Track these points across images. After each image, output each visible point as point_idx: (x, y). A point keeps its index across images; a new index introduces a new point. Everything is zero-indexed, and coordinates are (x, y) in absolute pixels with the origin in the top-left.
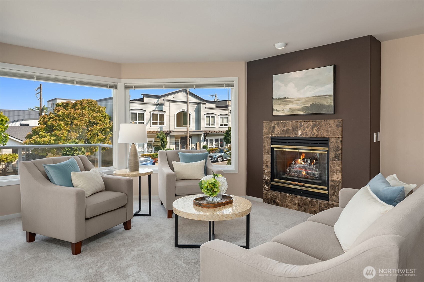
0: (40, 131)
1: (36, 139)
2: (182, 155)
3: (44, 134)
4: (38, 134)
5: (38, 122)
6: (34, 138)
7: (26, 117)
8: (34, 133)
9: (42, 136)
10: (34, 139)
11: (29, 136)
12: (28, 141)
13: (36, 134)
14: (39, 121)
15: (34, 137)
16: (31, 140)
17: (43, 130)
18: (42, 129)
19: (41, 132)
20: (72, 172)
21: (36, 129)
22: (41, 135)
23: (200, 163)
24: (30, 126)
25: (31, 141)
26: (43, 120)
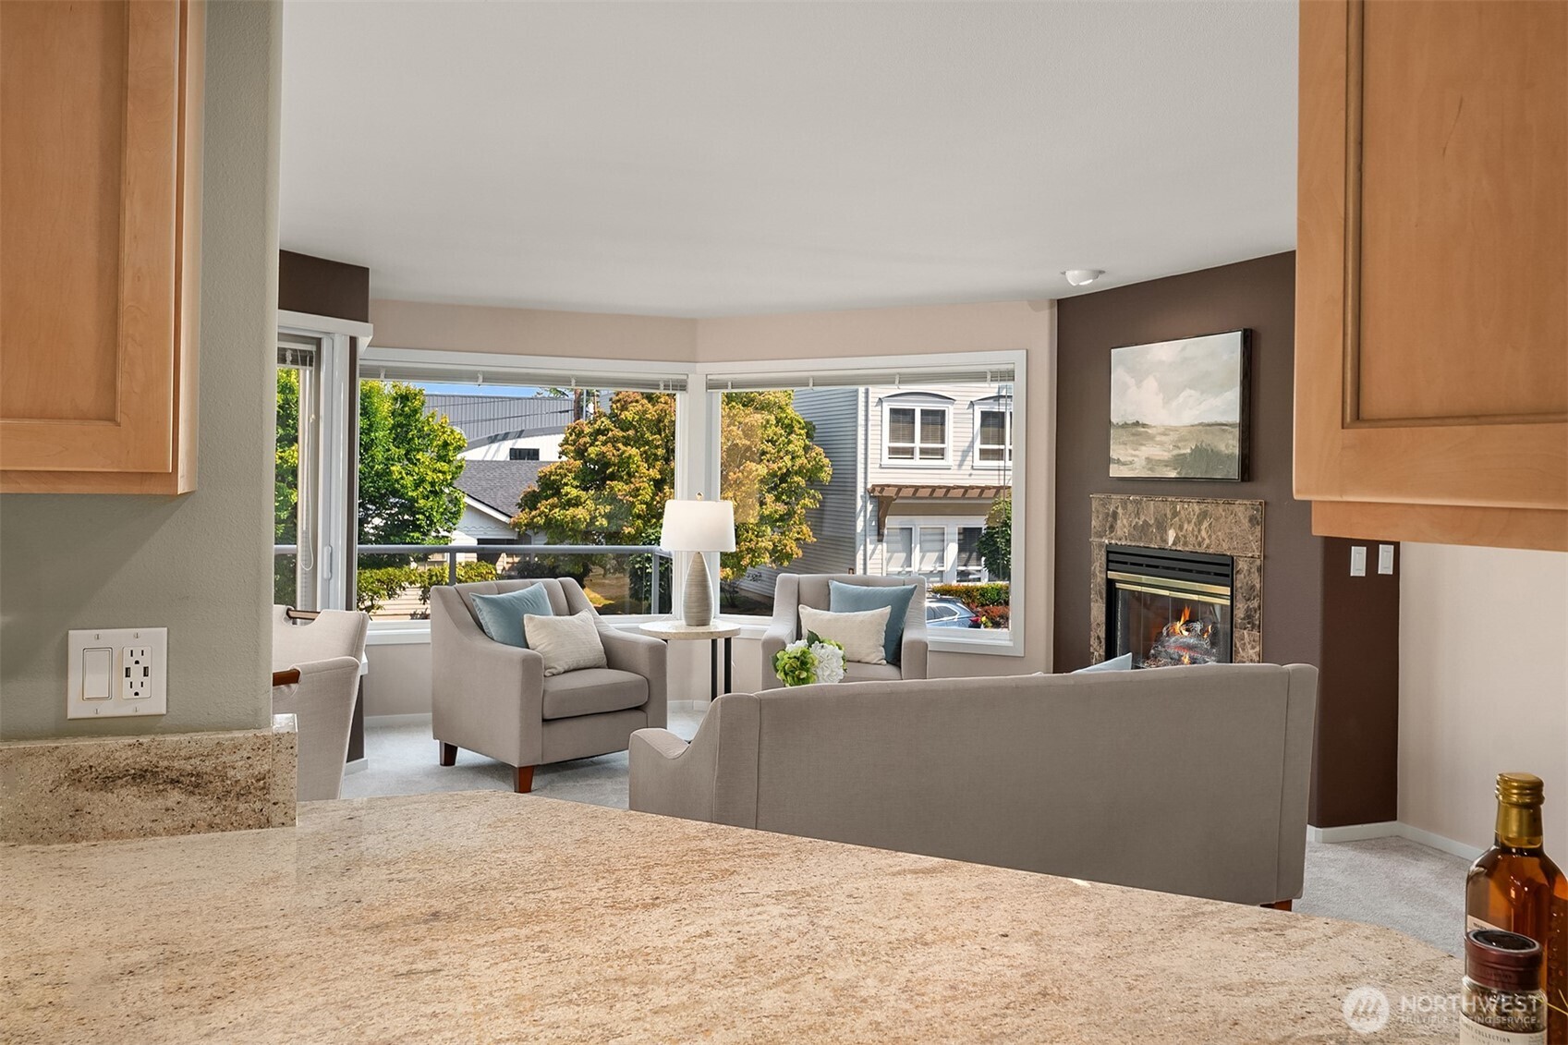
0: (564, 480)
1: (550, 511)
3: (575, 492)
4: (557, 493)
5: (560, 449)
6: (542, 508)
7: (529, 424)
8: (543, 490)
9: (569, 500)
10: (544, 512)
11: (530, 501)
12: (523, 516)
13: (549, 492)
14: (561, 445)
15: (544, 502)
16: (533, 513)
17: (574, 478)
18: (571, 475)
19: (567, 483)
21: (551, 472)
22: (566, 494)
23: (873, 615)
24: (542, 457)
25: (534, 517)
26: (575, 441)
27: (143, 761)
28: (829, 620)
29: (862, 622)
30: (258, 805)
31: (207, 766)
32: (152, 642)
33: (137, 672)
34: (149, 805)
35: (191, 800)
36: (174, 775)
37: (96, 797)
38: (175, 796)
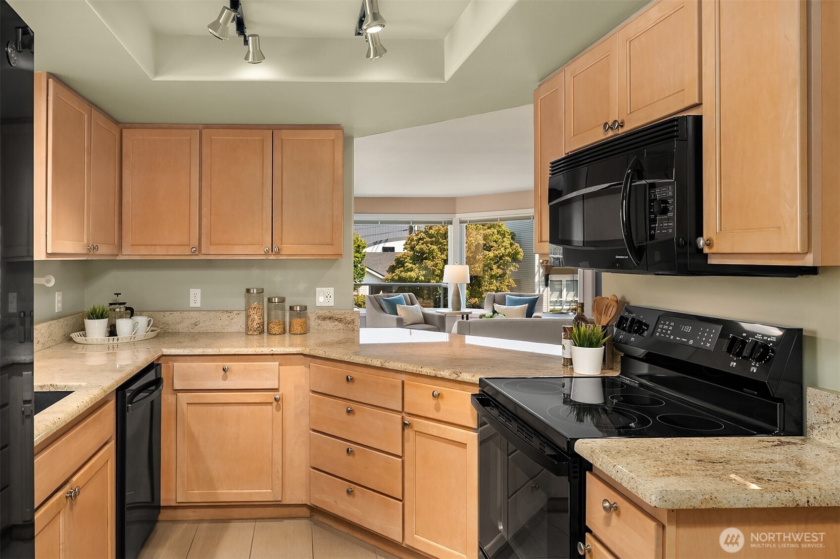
0: (406, 260)
1: (400, 273)
2: (508, 297)
3: (410, 265)
4: (403, 266)
5: (404, 247)
6: (397, 272)
7: (391, 236)
8: (397, 265)
9: (408, 269)
10: (397, 274)
11: (392, 269)
12: (389, 276)
13: (400, 265)
15: (397, 270)
16: (393, 274)
17: (410, 260)
18: (409, 258)
19: (407, 262)
20: (397, 305)
21: (400, 257)
22: (407, 267)
23: (521, 307)
24: (396, 251)
25: (394, 276)
26: (410, 243)
27: (331, 315)
28: (504, 309)
29: (517, 310)
30: (352, 326)
31: (342, 317)
32: (331, 291)
33: (329, 296)
34: (332, 324)
35: (340, 324)
36: (336, 318)
37: (322, 322)
38: (337, 323)
